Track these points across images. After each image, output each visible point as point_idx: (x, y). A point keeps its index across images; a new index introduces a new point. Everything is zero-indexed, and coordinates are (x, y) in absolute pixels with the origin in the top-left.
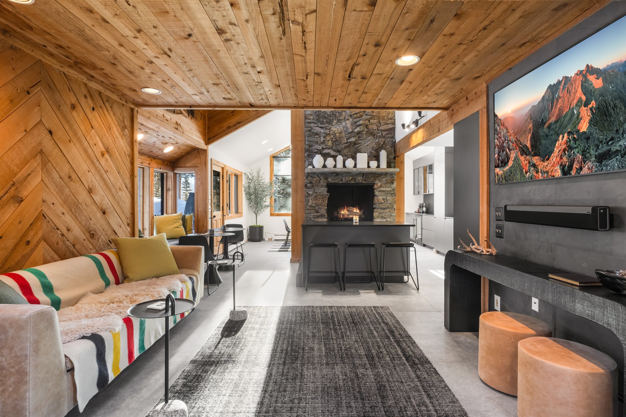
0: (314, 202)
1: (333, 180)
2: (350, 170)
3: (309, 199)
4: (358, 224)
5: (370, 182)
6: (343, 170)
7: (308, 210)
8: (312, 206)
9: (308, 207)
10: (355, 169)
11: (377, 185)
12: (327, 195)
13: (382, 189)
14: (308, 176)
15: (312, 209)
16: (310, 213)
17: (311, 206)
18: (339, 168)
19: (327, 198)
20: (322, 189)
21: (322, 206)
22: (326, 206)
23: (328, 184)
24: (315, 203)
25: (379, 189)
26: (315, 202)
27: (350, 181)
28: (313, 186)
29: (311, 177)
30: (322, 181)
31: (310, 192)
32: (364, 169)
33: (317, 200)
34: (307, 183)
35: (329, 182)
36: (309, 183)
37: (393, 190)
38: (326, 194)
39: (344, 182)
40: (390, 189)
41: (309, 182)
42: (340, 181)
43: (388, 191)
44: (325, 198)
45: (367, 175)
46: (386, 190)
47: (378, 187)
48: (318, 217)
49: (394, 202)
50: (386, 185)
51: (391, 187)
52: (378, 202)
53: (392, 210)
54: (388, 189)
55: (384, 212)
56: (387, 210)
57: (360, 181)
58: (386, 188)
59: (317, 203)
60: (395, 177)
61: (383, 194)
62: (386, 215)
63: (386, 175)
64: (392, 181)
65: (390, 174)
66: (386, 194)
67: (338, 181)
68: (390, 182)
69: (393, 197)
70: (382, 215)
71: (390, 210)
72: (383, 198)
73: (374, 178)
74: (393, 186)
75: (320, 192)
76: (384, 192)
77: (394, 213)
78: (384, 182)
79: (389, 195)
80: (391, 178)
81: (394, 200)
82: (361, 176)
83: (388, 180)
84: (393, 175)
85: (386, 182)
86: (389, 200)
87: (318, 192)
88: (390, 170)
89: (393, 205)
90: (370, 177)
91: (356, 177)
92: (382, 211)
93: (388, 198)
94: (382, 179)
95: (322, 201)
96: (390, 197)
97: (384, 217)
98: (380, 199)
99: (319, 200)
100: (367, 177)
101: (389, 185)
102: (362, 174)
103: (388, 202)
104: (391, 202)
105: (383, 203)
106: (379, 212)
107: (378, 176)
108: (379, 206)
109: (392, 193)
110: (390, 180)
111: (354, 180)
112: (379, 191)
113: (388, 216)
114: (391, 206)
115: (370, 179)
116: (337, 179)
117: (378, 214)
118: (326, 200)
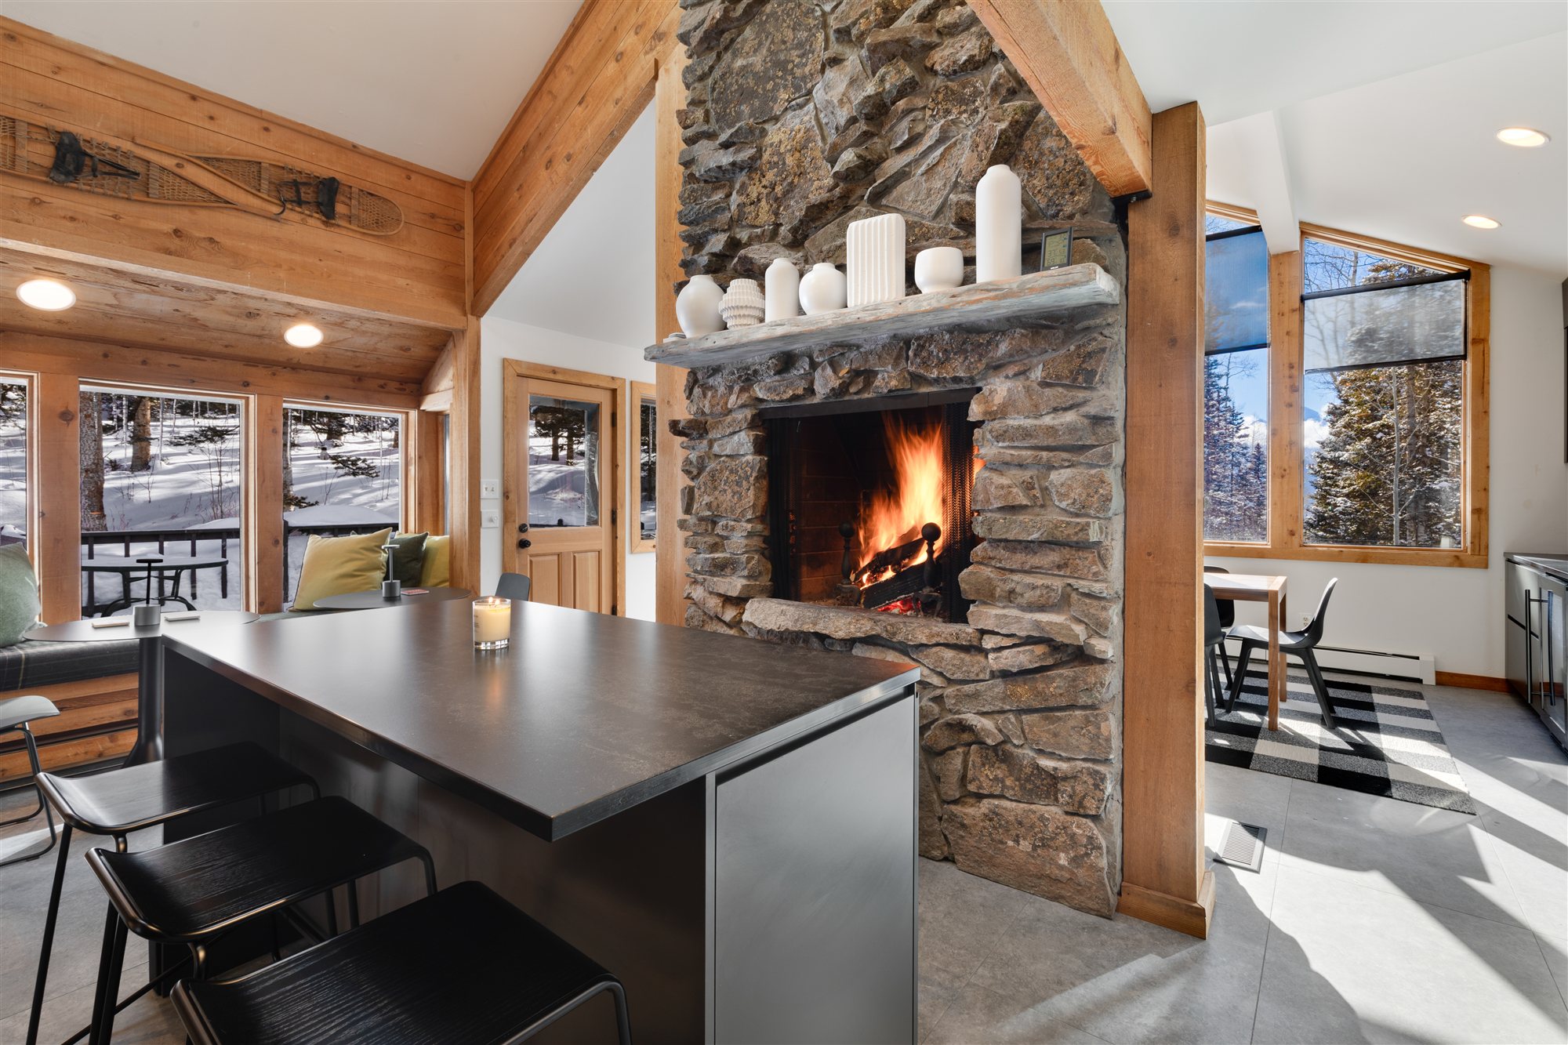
1: (772, 390)
2: (806, 328)
3: (693, 488)
5: (949, 387)
6: (779, 331)
7: (692, 533)
8: (706, 519)
9: (694, 520)
11: (987, 399)
12: (755, 467)
13: (1015, 421)
14: (696, 381)
15: (707, 533)
17: (699, 518)
18: (760, 327)
19: (751, 479)
20: (738, 438)
21: (738, 520)
22: (750, 520)
23: (755, 413)
24: (711, 505)
25: (996, 425)
26: (710, 499)
27: (846, 388)
28: (704, 428)
33: (717, 493)
35: (758, 405)
38: (749, 463)
40: (1070, 417)
41: (695, 409)
42: (800, 391)
43: (1057, 431)
44: (744, 483)
45: (923, 347)
46: (1040, 426)
47: (995, 408)
48: (722, 570)
49: (1095, 506)
50: (1043, 392)
51: (1071, 402)
52: (988, 501)
53: (1086, 558)
54: (1054, 418)
55: (1027, 567)
56: (1048, 552)
57: (894, 383)
58: (1042, 415)
59: (715, 504)
60: (1108, 335)
61: (1024, 453)
62: (1034, 588)
63: (1044, 332)
64: (1084, 366)
65: (1072, 321)
66: (1044, 454)
67: (791, 393)
68: (1071, 372)
69: (1093, 472)
70: (1013, 585)
71: (1068, 556)
72: (1026, 475)
73: (966, 358)
74: (1095, 394)
75: (728, 452)
76: (1026, 441)
77: (1095, 574)
78: (1033, 376)
79: (1065, 455)
80: (1072, 348)
81: (1096, 492)
82: (895, 354)
83: (1056, 364)
84: (1092, 323)
85: (1044, 375)
86: (1063, 490)
87: (721, 456)
88: (1030, 286)
89: (1088, 524)
90: (940, 355)
91: (872, 362)
92: (1019, 559)
93: (1054, 476)
94: (1026, 362)
95: (734, 493)
96: (1068, 470)
97: (1022, 595)
98: (1002, 487)
99: (725, 491)
100: (924, 354)
101: (1060, 390)
102: (901, 344)
103: (1057, 503)
104: (1073, 503)
105: (1026, 507)
106: (998, 565)
107: (989, 343)
108: (990, 530)
109: (1088, 442)
110: (1070, 362)
111: (868, 384)
112: (999, 437)
113: (1048, 593)
114: (1071, 531)
115: (941, 364)
116: (787, 387)
117: (992, 576)
118: (748, 490)
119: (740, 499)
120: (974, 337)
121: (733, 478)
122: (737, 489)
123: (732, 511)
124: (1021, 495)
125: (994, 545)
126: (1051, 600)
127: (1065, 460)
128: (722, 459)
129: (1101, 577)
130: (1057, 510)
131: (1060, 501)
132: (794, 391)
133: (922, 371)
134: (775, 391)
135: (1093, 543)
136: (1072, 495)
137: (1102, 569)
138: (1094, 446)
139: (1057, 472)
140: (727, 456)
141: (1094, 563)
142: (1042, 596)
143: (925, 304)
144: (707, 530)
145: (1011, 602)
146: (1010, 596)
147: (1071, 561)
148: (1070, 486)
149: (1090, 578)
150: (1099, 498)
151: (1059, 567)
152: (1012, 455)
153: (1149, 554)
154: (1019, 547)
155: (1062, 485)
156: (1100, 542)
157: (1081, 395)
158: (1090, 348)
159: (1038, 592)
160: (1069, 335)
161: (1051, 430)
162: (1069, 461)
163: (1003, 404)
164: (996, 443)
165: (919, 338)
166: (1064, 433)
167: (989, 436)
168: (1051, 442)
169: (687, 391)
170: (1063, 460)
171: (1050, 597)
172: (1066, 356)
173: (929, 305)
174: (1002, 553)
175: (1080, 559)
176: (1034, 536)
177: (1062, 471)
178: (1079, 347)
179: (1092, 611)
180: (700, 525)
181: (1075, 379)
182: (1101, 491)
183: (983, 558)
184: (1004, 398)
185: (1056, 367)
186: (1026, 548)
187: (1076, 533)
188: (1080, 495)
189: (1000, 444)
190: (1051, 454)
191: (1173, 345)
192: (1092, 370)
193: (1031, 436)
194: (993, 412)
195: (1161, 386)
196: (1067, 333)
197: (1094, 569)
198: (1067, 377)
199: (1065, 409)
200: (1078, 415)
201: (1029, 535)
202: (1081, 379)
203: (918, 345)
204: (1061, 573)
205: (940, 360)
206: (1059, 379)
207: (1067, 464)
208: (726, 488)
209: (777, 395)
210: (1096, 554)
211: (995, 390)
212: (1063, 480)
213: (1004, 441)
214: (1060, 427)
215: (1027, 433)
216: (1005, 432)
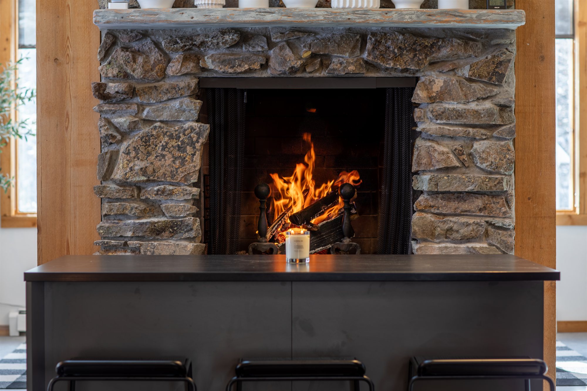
0: (139, 165)
1: (223, 62)
2: (297, 19)
3: (118, 152)
4: (307, 269)
5: (394, 74)
6: (269, 18)
7: (111, 200)
8: (130, 185)
9: (113, 186)
10: (321, 12)
11: (427, 87)
12: (199, 134)
13: (450, 105)
14: (114, 44)
15: (132, 198)
16: (122, 215)
17: (124, 184)
18: (247, 11)
19: (198, 145)
20: (176, 104)
21: (178, 184)
22: (195, 185)
23: (201, 81)
24: (144, 171)
25: (438, 107)
26: (142, 164)
27: (303, 68)
28: (133, 92)
29: (125, 49)
30: (173, 68)
31: (122, 120)
32: (365, 12)
33: (152, 158)
34: (107, 77)
35: (205, 75)
36: (114, 79)
37: (503, 107)
38: (192, 129)
39: (276, 74)
40: (488, 105)
41: (115, 72)
42: (257, 66)
43: (480, 114)
44: (189, 148)
45: (380, 42)
46: (468, 110)
47: (434, 94)
48: (158, 235)
49: (504, 167)
50: (471, 86)
51: (489, 95)
52: (430, 164)
53: (498, 203)
54: (477, 105)
55: (459, 211)
56: (474, 199)
57: (351, 68)
58: (468, 102)
59: (150, 170)
60: (511, 51)
61: (456, 128)
62: (468, 225)
63: (471, 43)
64: (497, 70)
65: (487, 37)
66: (470, 130)
67: (247, 67)
68: (489, 73)
69: (503, 143)
70: (451, 224)
71: (486, 202)
72: (457, 145)
73: (415, 55)
74: (501, 90)
75: (164, 117)
76: (458, 120)
77: (505, 213)
78: (460, 73)
79: (483, 131)
80: (490, 57)
81: (505, 157)
82: (352, 44)
83: (479, 67)
84: (502, 41)
85: (470, 73)
86: (484, 156)
87: (156, 122)
88: (485, 18)
89: (502, 179)
90: (396, 51)
91: (331, 49)
92: (453, 205)
93: (477, 146)
94: (455, 62)
95: (176, 158)
96: (485, 141)
97: (457, 231)
98: (443, 153)
99: (163, 156)
100: (382, 48)
101: (482, 85)
102: (358, 37)
103: (478, 165)
104: (491, 165)
105: (457, 167)
106: (436, 211)
107: (432, 46)
108: (437, 185)
109: (498, 123)
110: (489, 66)
111: (323, 65)
112: (438, 116)
113: (477, 228)
114: (492, 184)
115: (395, 58)
116: (243, 61)
117: (433, 219)
118: (193, 155)
119: (183, 164)
120: (420, 40)
121: (174, 143)
122: (177, 154)
123: (173, 176)
124: (455, 159)
125: (434, 196)
126: (479, 233)
127: (483, 135)
128: (158, 124)
129: (508, 215)
130: (477, 169)
131: (482, 163)
132: (250, 65)
133: (379, 62)
134: (229, 64)
135: (505, 191)
136: (490, 159)
137: (508, 209)
138: (500, 126)
139: (478, 143)
140: (162, 122)
141: (503, 205)
142: (473, 230)
143: (407, 17)
144: (133, 196)
145: (446, 238)
146: (448, 234)
147: (488, 205)
148: (488, 153)
149: (501, 216)
150: (506, 161)
151: (480, 210)
152: (449, 130)
153: (529, 199)
154: (453, 197)
155: (483, 152)
156: (507, 191)
157: (496, 90)
158: (502, 59)
159: (471, 228)
160: (486, 46)
161: (477, 113)
162: (486, 135)
163: (441, 92)
164: (434, 121)
165: (374, 34)
166: (484, 116)
167: (430, 115)
168: (475, 122)
169: (103, 52)
170: (482, 134)
171: (478, 231)
172: (486, 62)
173: (410, 18)
174: (440, 202)
175: (494, 203)
176: (470, 188)
177: (482, 142)
178: (494, 57)
179: (503, 238)
180: (125, 191)
181: (491, 79)
182: (508, 156)
183: (425, 207)
184: (441, 87)
185: (478, 69)
186: (458, 197)
187: (495, 185)
188: (495, 159)
189: (438, 122)
190: (475, 130)
191: (542, 60)
192: (502, 73)
193: (462, 116)
194: (433, 97)
195: (535, 86)
196: (483, 45)
197: (503, 209)
198: (486, 77)
199: (484, 99)
200: (492, 104)
201: (466, 187)
202: (494, 78)
203: (376, 40)
204: (482, 214)
205: (395, 54)
206: (480, 78)
207: (484, 137)
208: (164, 153)
209: (232, 67)
210: (504, 199)
211: (434, 81)
212: (483, 148)
213: (441, 119)
214: (482, 112)
215: (459, 114)
216: (443, 113)
